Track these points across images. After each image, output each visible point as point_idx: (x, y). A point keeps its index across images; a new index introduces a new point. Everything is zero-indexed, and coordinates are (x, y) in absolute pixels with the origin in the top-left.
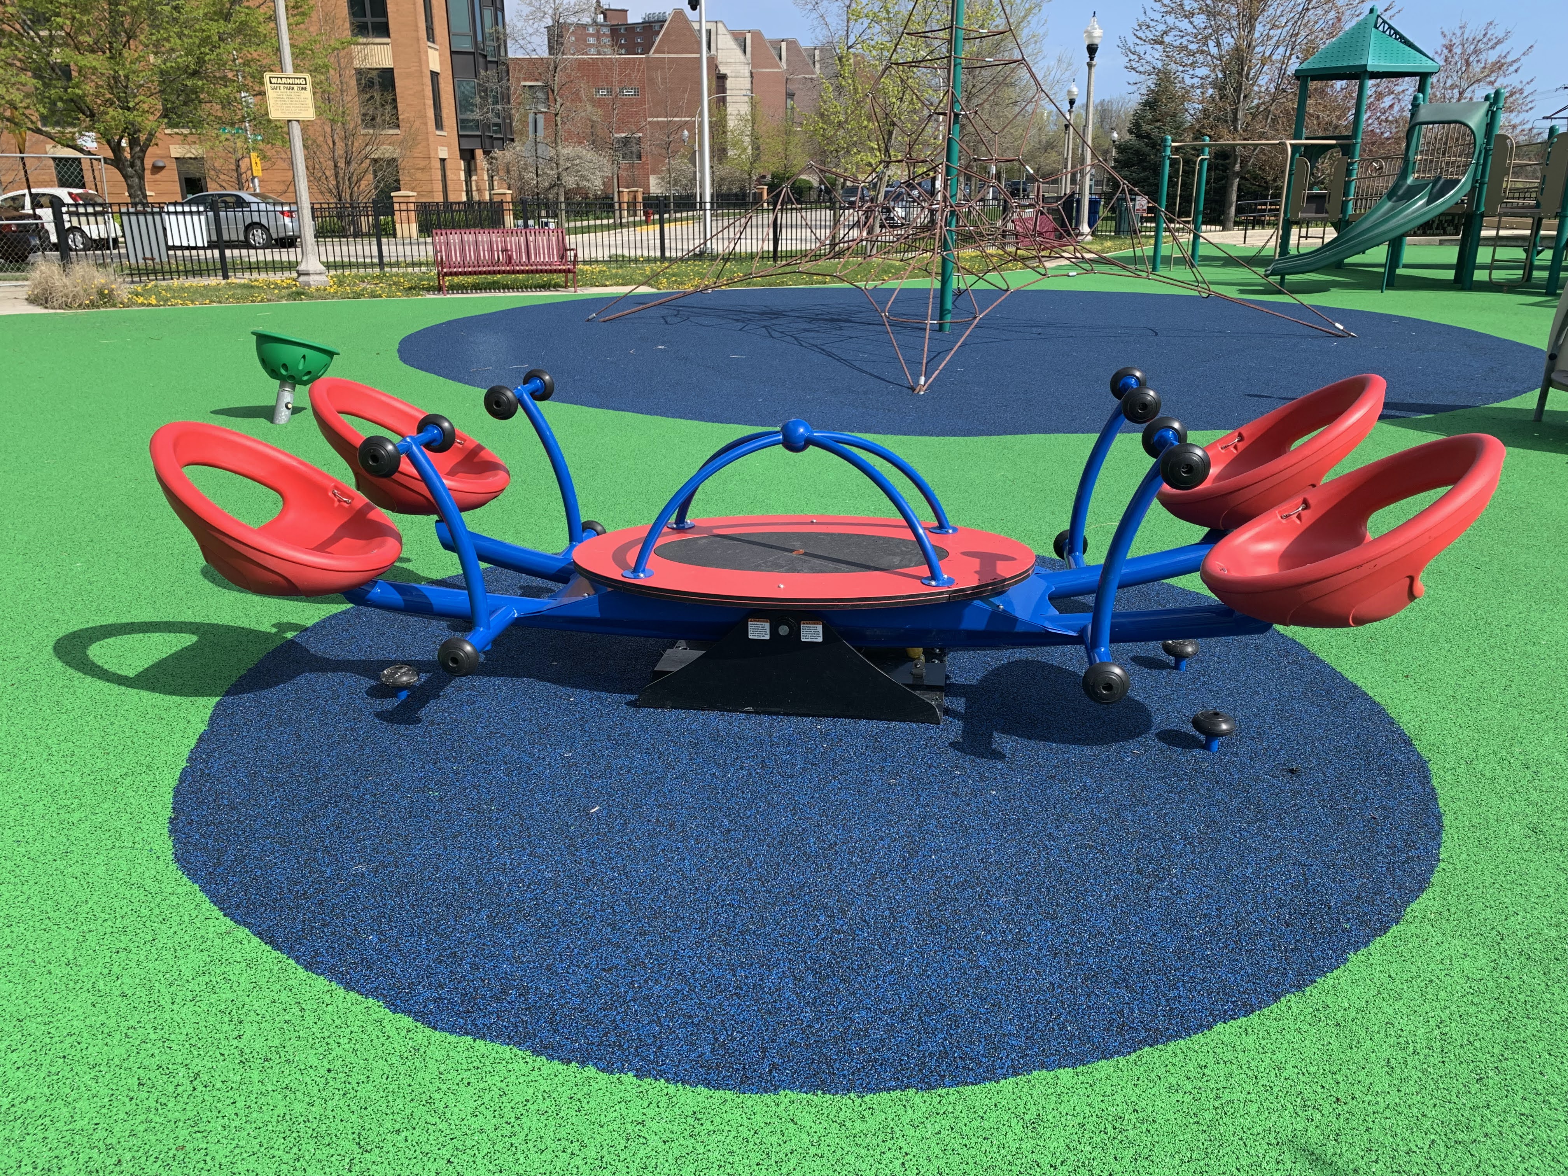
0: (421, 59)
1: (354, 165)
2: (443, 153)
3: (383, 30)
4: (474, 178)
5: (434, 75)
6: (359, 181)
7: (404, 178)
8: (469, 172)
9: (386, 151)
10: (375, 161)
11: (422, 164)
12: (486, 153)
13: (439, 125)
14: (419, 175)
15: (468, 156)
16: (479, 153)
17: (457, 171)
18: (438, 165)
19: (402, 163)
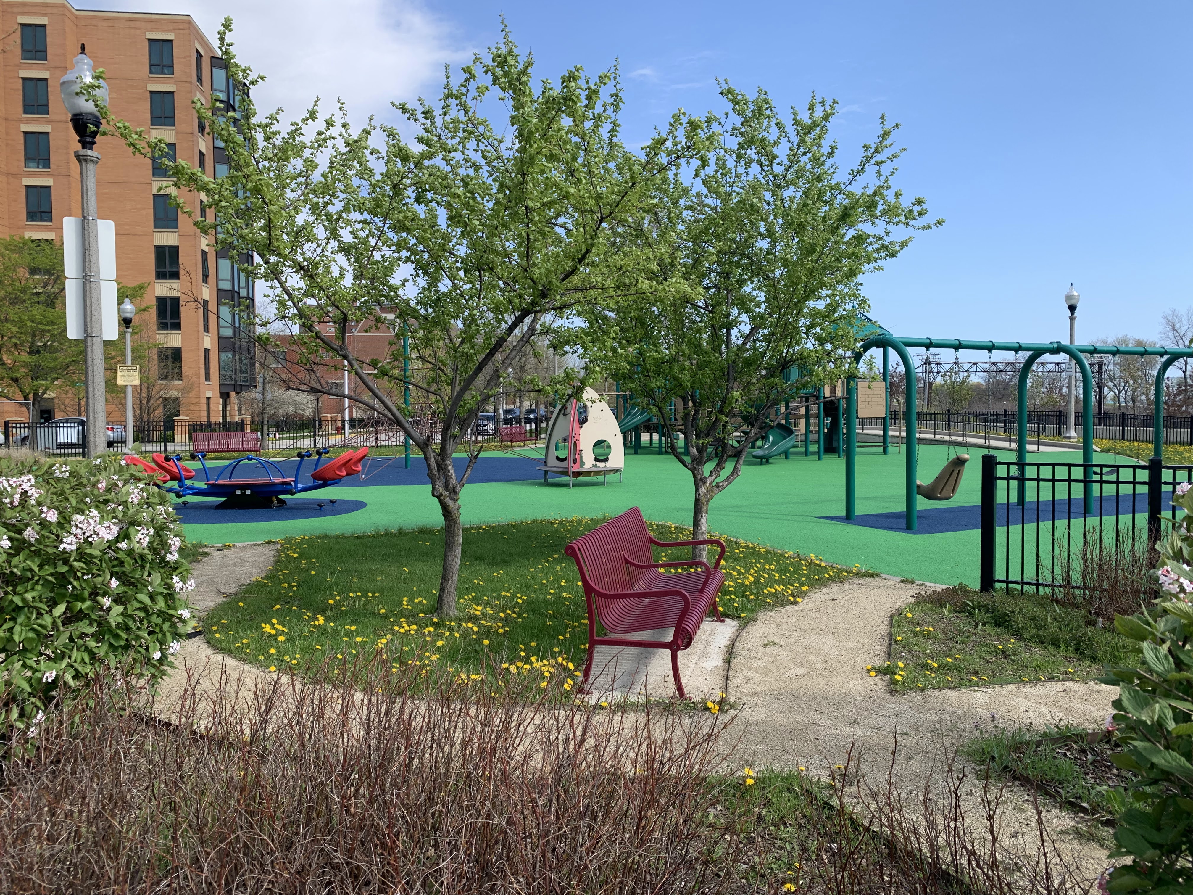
0: (199, 341)
1: (151, 402)
2: (209, 394)
3: (177, 326)
4: (228, 408)
5: (207, 351)
6: (154, 410)
7: (182, 409)
8: (225, 405)
9: (173, 393)
10: (166, 399)
11: (194, 401)
12: (237, 393)
13: (207, 377)
14: (192, 407)
15: (225, 396)
16: (233, 394)
17: (217, 405)
18: (205, 401)
19: (183, 401)
